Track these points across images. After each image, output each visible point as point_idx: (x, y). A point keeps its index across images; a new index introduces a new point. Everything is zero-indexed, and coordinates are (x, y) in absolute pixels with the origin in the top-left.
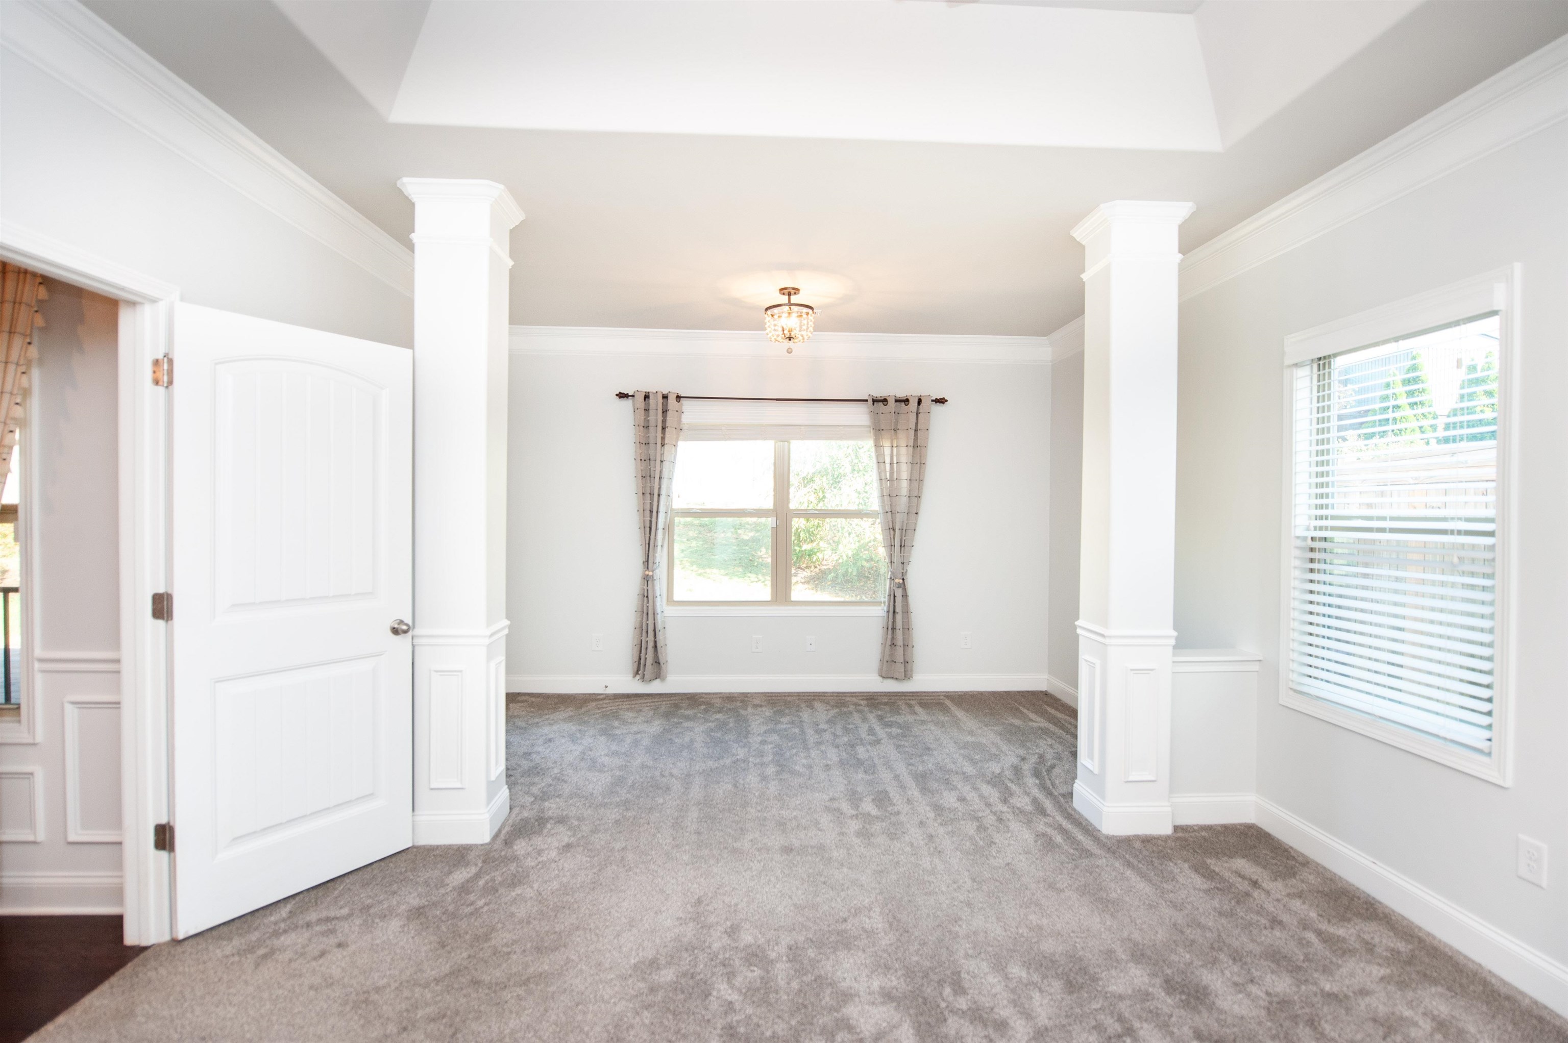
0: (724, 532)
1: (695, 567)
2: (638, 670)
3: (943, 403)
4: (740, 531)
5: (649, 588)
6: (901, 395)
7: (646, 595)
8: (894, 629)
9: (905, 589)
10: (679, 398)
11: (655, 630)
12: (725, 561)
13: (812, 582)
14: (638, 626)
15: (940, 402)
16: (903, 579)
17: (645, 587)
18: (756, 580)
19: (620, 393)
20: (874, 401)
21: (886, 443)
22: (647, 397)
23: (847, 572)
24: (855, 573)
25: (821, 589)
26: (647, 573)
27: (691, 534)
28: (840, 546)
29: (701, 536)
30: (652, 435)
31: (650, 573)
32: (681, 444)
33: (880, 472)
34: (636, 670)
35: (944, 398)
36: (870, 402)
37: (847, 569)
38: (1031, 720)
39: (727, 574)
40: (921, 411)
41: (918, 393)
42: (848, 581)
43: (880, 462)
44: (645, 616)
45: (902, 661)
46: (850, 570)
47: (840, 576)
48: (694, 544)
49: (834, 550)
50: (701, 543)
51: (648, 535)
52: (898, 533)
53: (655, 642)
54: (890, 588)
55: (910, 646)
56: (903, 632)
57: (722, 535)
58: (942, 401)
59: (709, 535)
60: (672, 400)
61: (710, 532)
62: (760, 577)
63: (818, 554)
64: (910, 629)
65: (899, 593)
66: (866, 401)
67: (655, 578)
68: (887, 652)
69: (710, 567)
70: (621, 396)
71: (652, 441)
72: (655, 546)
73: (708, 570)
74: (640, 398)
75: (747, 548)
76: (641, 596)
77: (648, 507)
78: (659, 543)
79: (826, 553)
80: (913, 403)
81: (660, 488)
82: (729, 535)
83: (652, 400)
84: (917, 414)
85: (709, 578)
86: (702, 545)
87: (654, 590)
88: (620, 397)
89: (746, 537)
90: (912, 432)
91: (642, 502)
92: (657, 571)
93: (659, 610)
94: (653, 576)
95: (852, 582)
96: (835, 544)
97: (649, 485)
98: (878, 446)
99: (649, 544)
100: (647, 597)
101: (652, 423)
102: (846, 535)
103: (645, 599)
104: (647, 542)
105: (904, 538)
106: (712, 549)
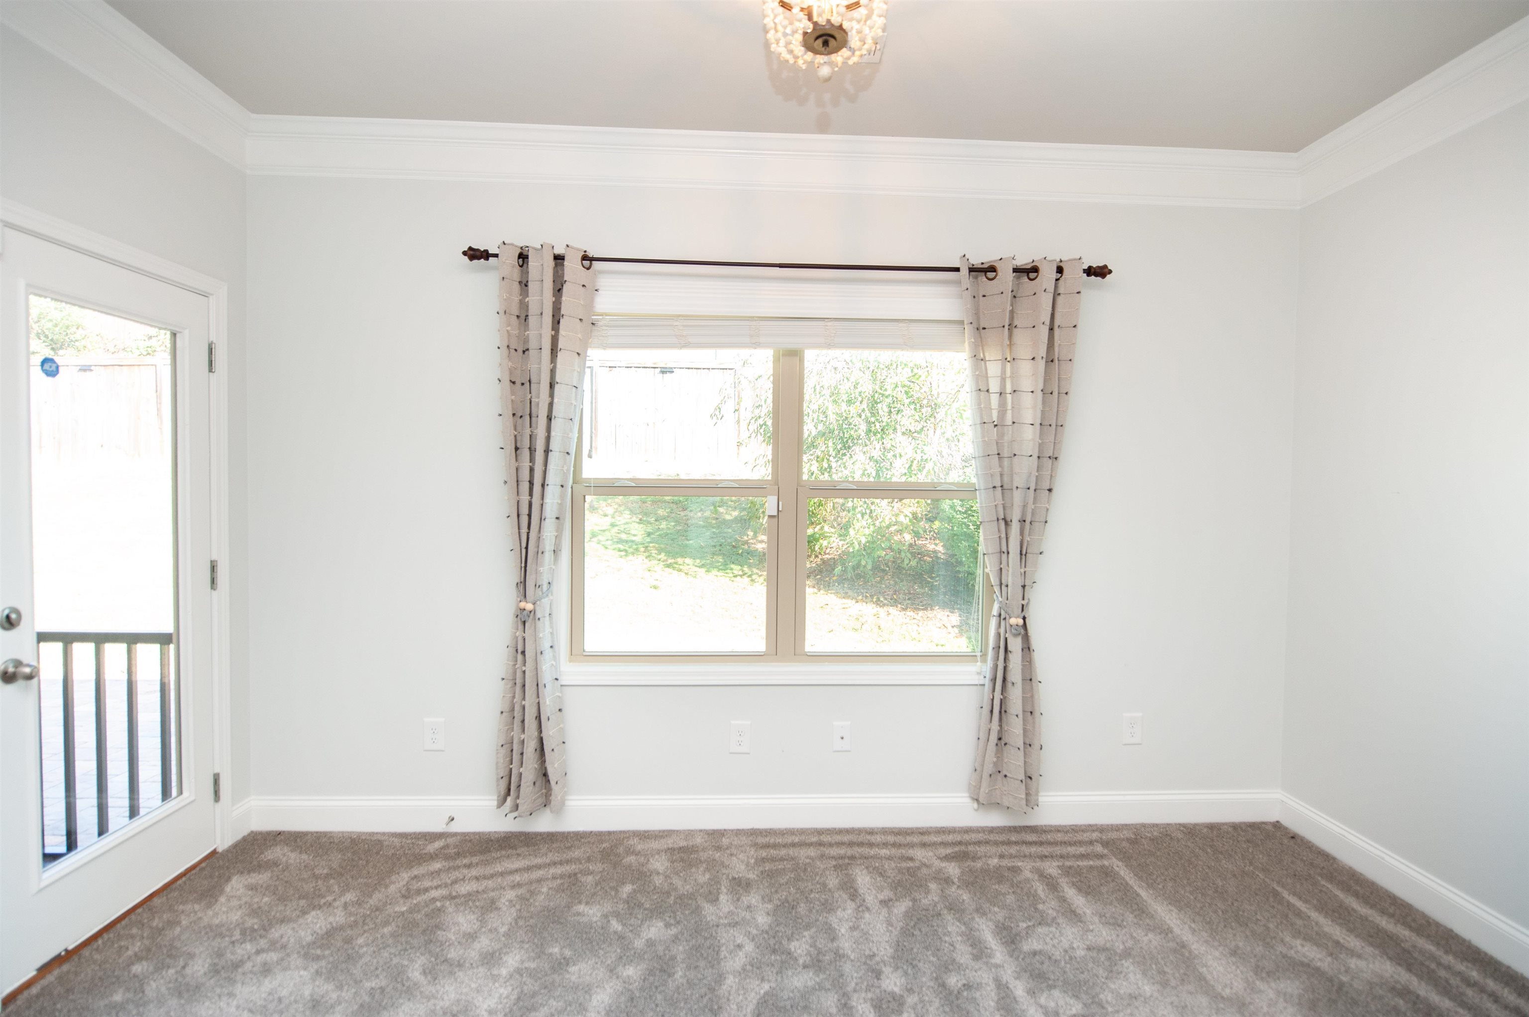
0: (701, 510)
1: (662, 556)
2: (508, 793)
3: (1103, 275)
4: (721, 510)
5: (527, 635)
6: (1023, 261)
7: (520, 650)
8: (1003, 712)
9: (1026, 638)
10: (587, 259)
11: (539, 718)
12: (702, 547)
13: (812, 577)
14: (506, 708)
15: (1096, 275)
16: (1024, 618)
17: (519, 633)
18: (741, 573)
19: (470, 248)
20: (972, 270)
21: (992, 354)
22: (523, 257)
23: (858, 565)
24: (869, 567)
25: (825, 587)
26: (523, 605)
27: (661, 512)
28: (852, 532)
29: (673, 515)
30: (532, 333)
31: (529, 607)
32: (595, 355)
33: (982, 408)
34: (503, 793)
35: (1105, 267)
36: (964, 271)
37: (860, 561)
38: (1352, 953)
39: (703, 566)
40: (1061, 290)
41: (1056, 255)
42: (859, 576)
43: (982, 390)
44: (518, 689)
45: (1022, 777)
46: (863, 563)
47: (849, 569)
48: (663, 525)
49: (843, 536)
50: (673, 524)
51: (524, 530)
52: (1015, 527)
53: (541, 741)
54: (999, 635)
55: (1036, 746)
56: (1024, 720)
57: (699, 514)
58: (1101, 272)
59: (682, 514)
60: (572, 265)
61: (684, 509)
62: (746, 569)
63: (821, 541)
64: (1037, 714)
65: (1015, 645)
66: (957, 270)
67: (539, 615)
68: (991, 756)
69: (682, 556)
70: (474, 254)
71: (533, 344)
72: (539, 553)
73: (680, 560)
74: (510, 259)
75: (730, 530)
76: (513, 650)
77: (525, 475)
78: (548, 544)
79: (832, 539)
80: (1048, 274)
81: (548, 439)
82: (707, 514)
83: (532, 262)
84: (1056, 294)
85: (680, 570)
86: (674, 526)
87: (536, 639)
88: (472, 258)
89: (728, 517)
90: (1045, 330)
91: (514, 464)
92: (545, 601)
93: (546, 677)
94: (533, 612)
95: (864, 577)
96: (844, 528)
97: (528, 431)
98: (978, 360)
99: (527, 548)
100: (523, 653)
101: (533, 310)
102: (859, 516)
103: (520, 657)
104: (524, 545)
105: (1027, 538)
106: (686, 531)
